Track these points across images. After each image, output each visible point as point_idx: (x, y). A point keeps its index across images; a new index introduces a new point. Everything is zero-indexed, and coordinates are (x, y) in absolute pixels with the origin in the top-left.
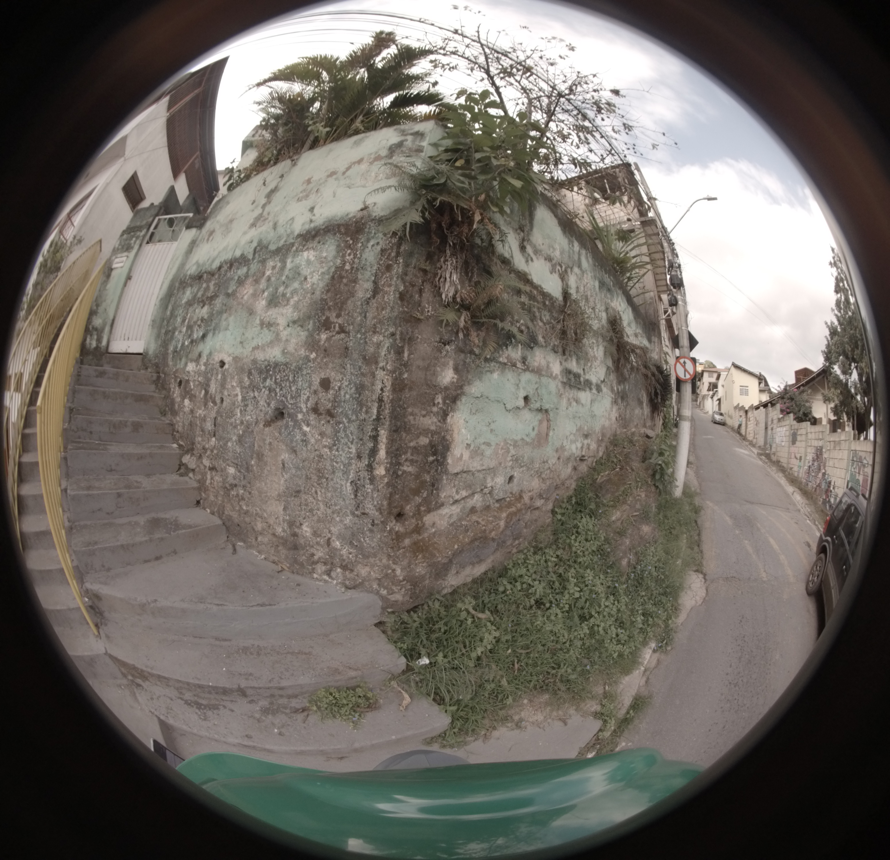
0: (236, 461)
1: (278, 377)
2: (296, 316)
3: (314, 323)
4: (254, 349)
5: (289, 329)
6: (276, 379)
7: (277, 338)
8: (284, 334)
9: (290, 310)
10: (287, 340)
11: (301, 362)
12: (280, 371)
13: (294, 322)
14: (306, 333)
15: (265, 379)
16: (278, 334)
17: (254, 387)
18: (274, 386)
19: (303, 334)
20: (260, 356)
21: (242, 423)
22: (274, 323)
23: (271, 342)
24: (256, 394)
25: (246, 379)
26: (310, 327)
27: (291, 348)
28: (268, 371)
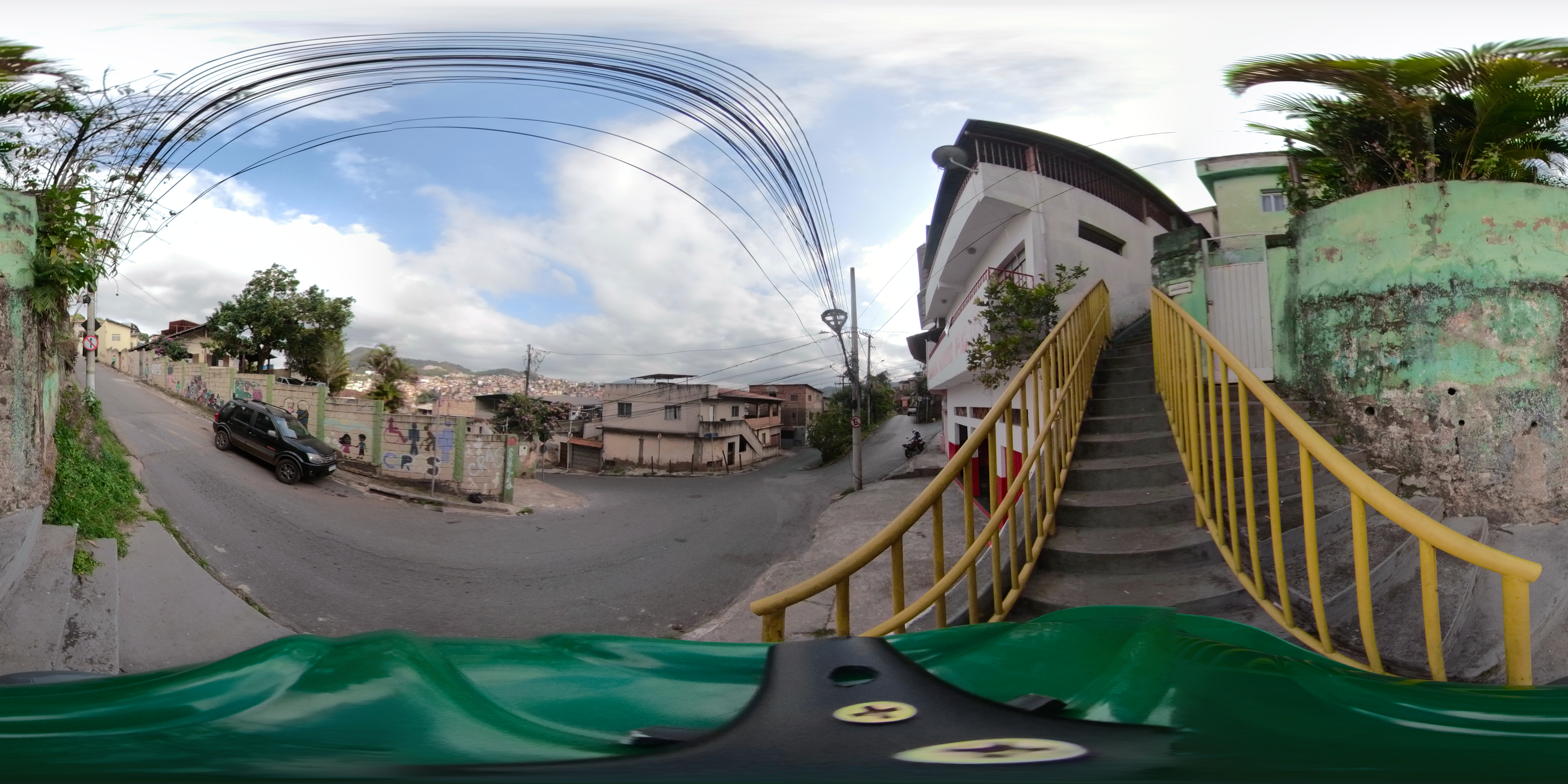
0: (1494, 467)
1: (1531, 399)
2: (1537, 355)
3: (1556, 362)
4: (1498, 379)
5: (1533, 365)
6: (1529, 401)
7: (1522, 371)
8: (1530, 368)
9: (1531, 351)
10: (1533, 373)
11: (1550, 389)
12: (1532, 395)
13: (1538, 360)
14: (1550, 369)
15: (1518, 402)
16: (1522, 368)
17: (1507, 408)
18: (1529, 406)
19: (1547, 370)
20: (1507, 385)
21: (1497, 437)
22: (1516, 359)
23: (1517, 374)
24: (1510, 413)
25: (1496, 403)
26: (1553, 364)
27: (1538, 378)
28: (1519, 396)
